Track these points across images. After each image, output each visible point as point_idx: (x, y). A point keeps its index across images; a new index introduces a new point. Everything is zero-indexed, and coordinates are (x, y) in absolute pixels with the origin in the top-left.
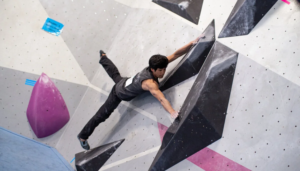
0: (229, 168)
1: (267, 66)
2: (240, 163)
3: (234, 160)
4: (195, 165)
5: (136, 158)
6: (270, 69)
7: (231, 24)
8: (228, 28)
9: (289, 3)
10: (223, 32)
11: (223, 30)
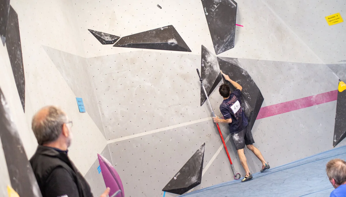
1: (257, 59)
2: (280, 102)
3: (277, 104)
6: (260, 59)
7: (226, 44)
8: (223, 47)
9: (243, 26)
10: (220, 51)
11: (220, 50)
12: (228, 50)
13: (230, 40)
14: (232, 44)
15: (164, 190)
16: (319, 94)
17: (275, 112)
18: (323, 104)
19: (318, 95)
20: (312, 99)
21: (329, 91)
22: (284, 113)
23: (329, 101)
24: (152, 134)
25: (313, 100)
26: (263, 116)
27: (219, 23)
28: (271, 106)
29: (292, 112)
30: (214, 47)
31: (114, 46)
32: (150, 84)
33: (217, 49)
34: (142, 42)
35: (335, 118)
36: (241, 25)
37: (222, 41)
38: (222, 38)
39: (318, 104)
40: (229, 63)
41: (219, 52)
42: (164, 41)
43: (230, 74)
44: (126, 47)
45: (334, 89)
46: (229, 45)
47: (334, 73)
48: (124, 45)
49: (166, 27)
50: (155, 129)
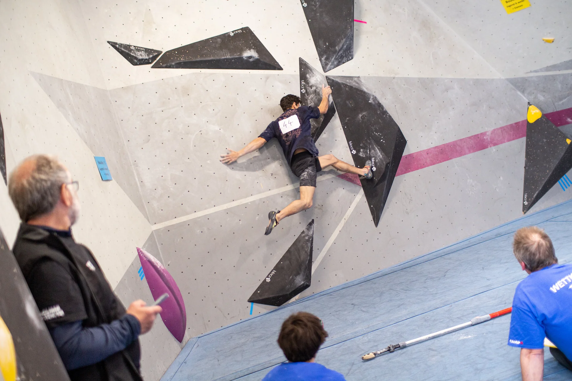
0: (430, 155)
1: (392, 76)
2: (433, 146)
3: (429, 148)
4: (406, 174)
5: (346, 220)
6: (396, 76)
7: (339, 54)
8: (336, 59)
9: (366, 23)
10: (331, 65)
11: (330, 63)
12: (344, 63)
13: (345, 47)
14: (350, 53)
15: (252, 300)
16: (498, 129)
17: (426, 162)
18: (503, 144)
19: (494, 130)
20: (485, 137)
21: (512, 122)
22: (441, 162)
23: (513, 139)
24: (225, 210)
25: (487, 139)
26: (406, 171)
27: (326, 19)
28: (419, 153)
29: (454, 160)
30: (320, 60)
31: (152, 67)
32: (217, 128)
33: (325, 62)
34: (199, 59)
35: (524, 165)
36: (363, 20)
37: (333, 49)
38: (333, 45)
39: (495, 144)
40: (346, 85)
41: (328, 67)
42: (235, 54)
43: (349, 103)
44: (174, 68)
45: (520, 119)
46: (344, 55)
47: (519, 93)
48: (169, 65)
49: (239, 31)
50: (230, 202)
